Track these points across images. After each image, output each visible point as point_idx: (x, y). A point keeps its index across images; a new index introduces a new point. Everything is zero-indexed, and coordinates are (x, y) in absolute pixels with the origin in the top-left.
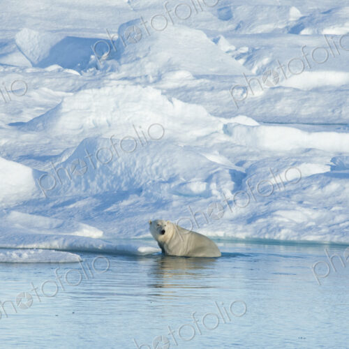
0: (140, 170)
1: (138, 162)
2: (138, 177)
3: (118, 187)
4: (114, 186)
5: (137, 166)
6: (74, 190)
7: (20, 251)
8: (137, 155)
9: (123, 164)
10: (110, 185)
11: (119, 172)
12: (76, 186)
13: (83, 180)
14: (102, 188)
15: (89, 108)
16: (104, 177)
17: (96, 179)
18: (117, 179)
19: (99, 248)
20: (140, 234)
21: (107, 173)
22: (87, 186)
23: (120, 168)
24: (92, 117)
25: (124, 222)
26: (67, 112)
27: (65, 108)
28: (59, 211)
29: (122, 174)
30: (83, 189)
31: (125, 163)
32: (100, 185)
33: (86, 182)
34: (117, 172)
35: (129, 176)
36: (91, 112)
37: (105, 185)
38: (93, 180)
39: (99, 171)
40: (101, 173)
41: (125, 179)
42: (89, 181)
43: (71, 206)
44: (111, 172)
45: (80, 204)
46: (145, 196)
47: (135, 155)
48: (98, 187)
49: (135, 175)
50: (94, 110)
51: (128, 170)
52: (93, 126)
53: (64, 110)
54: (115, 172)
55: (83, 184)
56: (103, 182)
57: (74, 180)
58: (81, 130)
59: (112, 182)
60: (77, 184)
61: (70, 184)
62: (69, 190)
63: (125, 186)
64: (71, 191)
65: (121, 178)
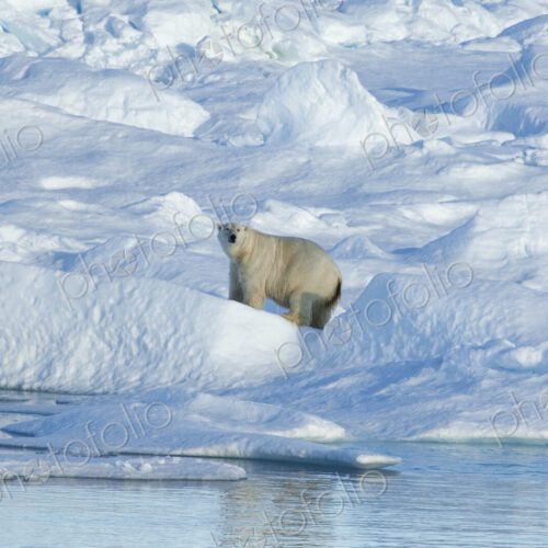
0: (461, 327)
1: (458, 314)
2: (457, 338)
3: (426, 355)
4: (420, 354)
5: (457, 321)
6: (359, 359)
7: (141, 460)
8: (458, 302)
9: (435, 316)
10: (415, 351)
11: (428, 330)
12: (362, 353)
13: (373, 344)
14: (401, 357)
15: (520, 225)
16: (405, 337)
17: (393, 341)
18: (425, 342)
19: (301, 456)
20: (414, 433)
21: (410, 331)
22: (379, 354)
23: (429, 324)
24: (523, 240)
25: (394, 413)
26: (483, 233)
27: (481, 225)
28: (308, 395)
29: (433, 334)
30: (372, 358)
31: (438, 315)
32: (398, 352)
33: (378, 346)
34: (424, 331)
35: (443, 337)
36: (522, 232)
37: (405, 352)
38: (388, 343)
39: (397, 328)
40: (400, 332)
41: (437, 343)
42: (382, 345)
43: (331, 386)
44: (416, 330)
45: (345, 382)
46: (446, 370)
47: (453, 303)
48: (395, 355)
49: (454, 336)
50: (528, 229)
51: (441, 328)
52: (525, 254)
53: (478, 229)
54: (421, 330)
55: (372, 350)
56: (403, 347)
57: (359, 344)
58: (505, 262)
59: (418, 346)
60: (364, 349)
61: (352, 350)
62: (351, 359)
63: (436, 354)
64: (353, 361)
65: (432, 340)
